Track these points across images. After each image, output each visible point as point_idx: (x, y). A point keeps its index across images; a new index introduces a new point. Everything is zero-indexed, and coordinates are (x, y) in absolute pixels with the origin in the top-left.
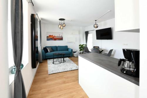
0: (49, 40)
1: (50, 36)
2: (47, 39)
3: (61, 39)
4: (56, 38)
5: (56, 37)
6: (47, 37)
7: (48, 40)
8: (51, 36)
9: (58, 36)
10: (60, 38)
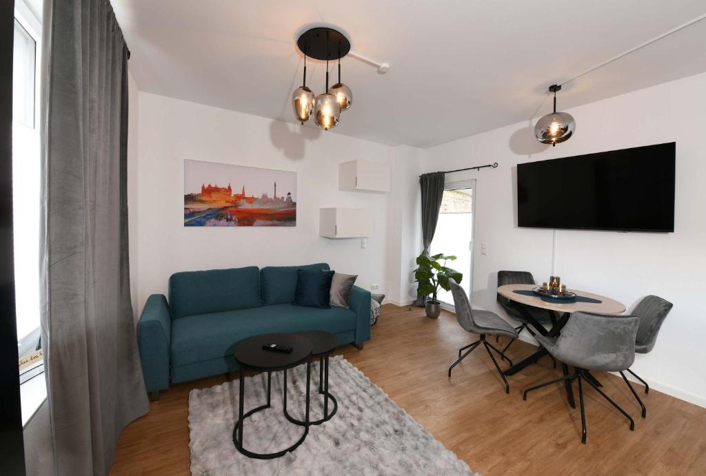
0: (200, 224)
1: (208, 191)
2: (186, 216)
3: (285, 216)
4: (255, 206)
5: (251, 200)
6: (189, 198)
7: (193, 219)
8: (217, 190)
9: (265, 197)
10: (280, 208)
